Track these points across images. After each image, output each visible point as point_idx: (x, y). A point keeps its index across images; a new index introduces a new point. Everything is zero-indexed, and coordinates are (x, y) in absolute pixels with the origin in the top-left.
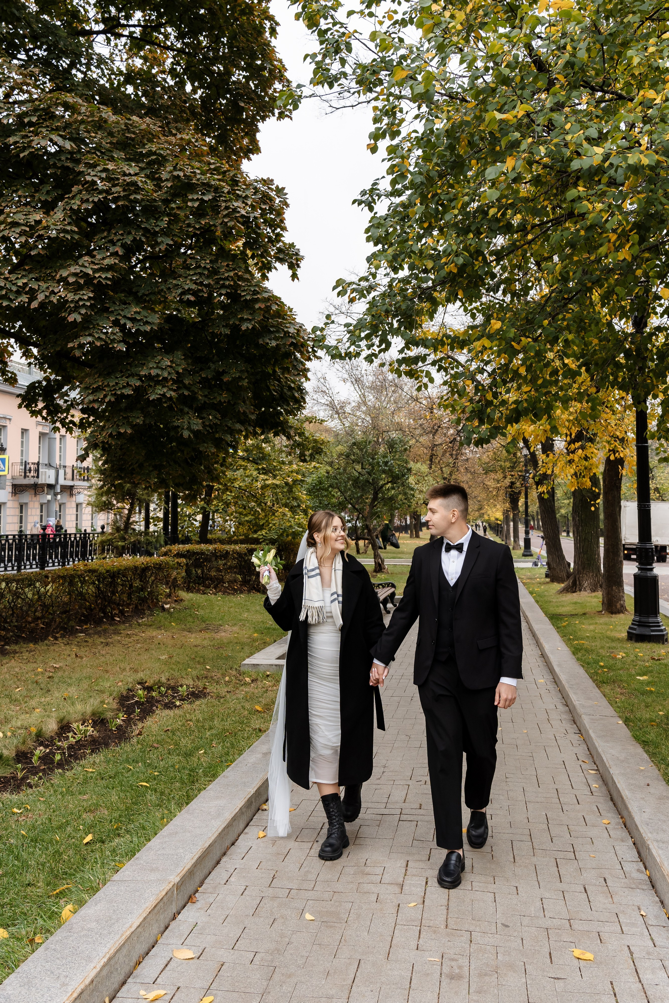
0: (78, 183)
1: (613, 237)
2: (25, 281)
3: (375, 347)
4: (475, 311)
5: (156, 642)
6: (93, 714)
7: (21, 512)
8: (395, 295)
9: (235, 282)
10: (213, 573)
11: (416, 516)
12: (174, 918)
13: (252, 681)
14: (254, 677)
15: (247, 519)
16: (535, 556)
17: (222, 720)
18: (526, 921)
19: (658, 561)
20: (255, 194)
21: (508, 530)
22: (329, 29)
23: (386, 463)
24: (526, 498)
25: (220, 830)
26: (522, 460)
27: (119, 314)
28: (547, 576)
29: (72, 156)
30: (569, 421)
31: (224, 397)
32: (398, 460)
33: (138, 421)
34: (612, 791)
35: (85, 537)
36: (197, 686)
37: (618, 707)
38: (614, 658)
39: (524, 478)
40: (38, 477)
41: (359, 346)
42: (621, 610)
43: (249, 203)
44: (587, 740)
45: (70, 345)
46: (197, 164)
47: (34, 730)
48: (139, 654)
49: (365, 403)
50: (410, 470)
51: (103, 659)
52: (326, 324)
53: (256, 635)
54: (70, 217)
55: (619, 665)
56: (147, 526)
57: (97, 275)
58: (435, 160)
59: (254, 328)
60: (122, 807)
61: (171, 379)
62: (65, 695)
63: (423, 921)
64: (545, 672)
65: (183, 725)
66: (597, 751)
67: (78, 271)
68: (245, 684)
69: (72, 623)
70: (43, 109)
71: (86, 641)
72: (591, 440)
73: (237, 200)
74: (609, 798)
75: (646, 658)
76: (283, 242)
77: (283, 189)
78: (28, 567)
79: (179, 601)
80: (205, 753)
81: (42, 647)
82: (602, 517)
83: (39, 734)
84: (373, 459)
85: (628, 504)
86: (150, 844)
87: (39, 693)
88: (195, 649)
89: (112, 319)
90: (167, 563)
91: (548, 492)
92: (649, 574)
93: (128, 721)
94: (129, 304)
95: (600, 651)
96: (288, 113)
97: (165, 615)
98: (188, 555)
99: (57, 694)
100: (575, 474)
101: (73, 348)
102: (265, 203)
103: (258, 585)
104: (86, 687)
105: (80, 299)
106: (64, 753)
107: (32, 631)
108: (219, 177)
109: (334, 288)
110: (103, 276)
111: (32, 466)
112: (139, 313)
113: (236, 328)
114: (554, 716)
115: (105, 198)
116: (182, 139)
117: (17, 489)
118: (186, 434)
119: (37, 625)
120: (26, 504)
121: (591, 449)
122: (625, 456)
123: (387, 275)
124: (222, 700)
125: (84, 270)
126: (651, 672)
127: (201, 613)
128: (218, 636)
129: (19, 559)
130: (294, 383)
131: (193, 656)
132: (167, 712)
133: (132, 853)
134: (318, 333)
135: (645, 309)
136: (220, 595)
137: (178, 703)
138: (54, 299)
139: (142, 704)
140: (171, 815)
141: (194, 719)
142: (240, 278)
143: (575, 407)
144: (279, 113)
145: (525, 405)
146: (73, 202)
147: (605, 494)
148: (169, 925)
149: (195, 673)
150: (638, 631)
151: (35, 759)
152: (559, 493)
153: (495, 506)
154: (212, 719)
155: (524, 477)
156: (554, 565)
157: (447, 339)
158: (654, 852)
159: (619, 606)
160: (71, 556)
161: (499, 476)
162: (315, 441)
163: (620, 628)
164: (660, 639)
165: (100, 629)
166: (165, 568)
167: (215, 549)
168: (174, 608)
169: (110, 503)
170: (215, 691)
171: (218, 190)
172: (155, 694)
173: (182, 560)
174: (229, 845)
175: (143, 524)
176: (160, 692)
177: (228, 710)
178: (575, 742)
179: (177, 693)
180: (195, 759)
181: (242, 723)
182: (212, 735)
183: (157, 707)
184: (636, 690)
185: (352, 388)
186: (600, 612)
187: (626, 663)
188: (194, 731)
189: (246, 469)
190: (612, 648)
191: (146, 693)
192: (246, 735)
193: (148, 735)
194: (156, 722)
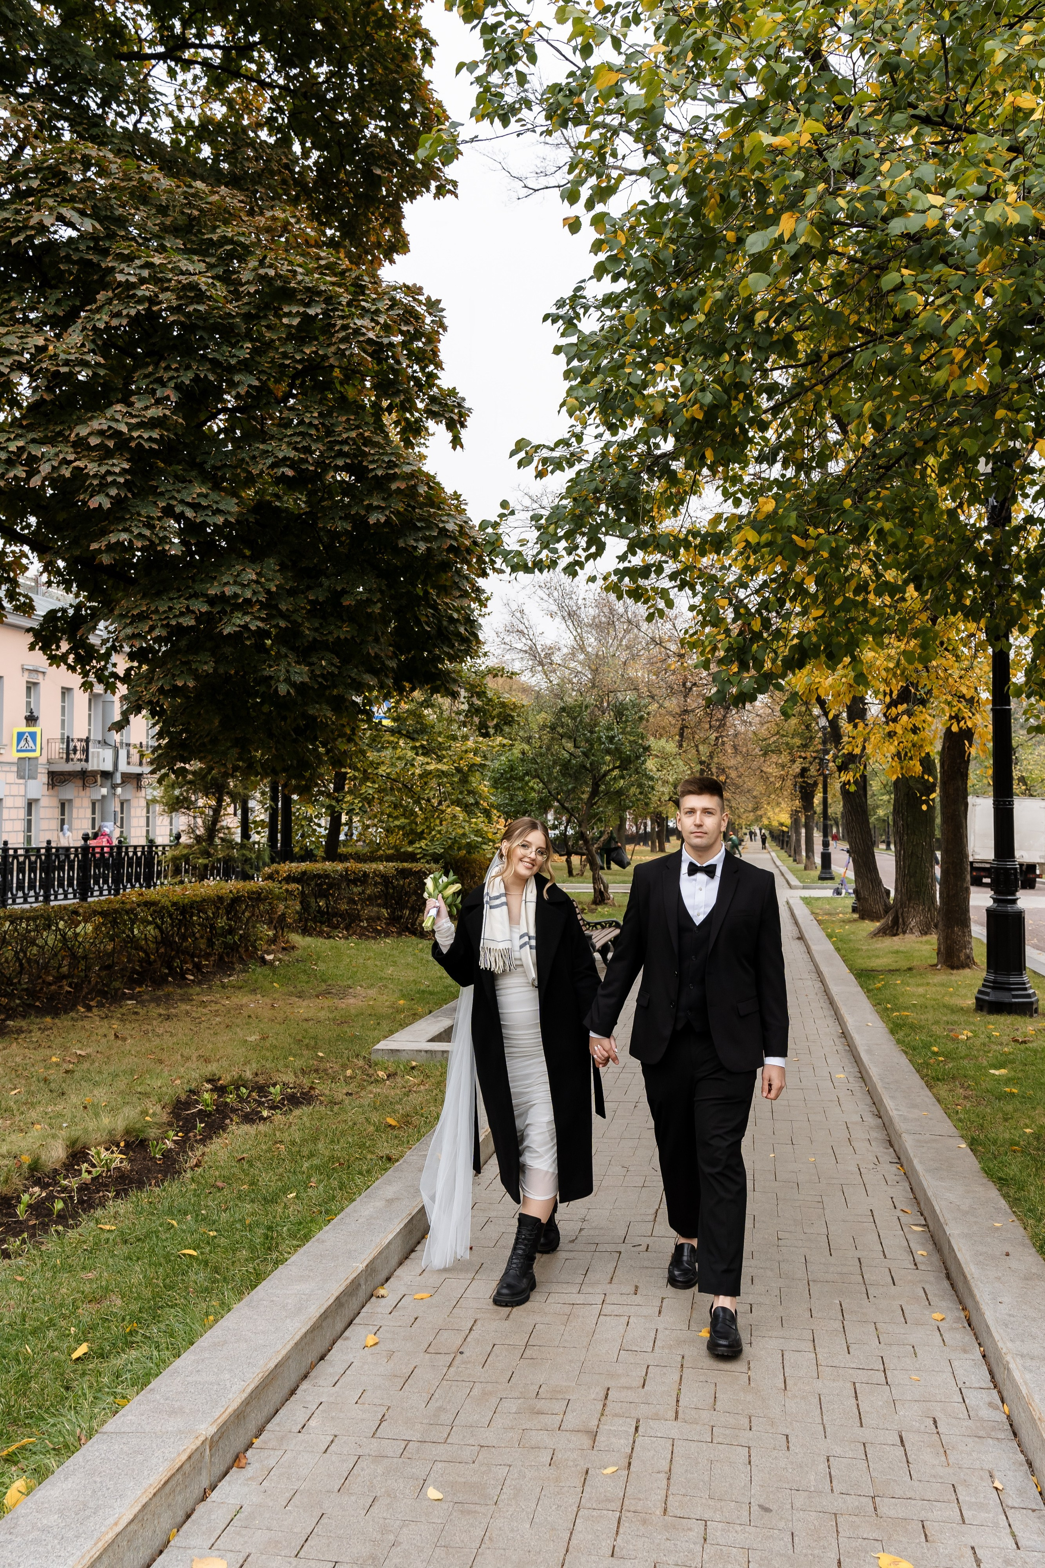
0: (105, 287)
1: (959, 354)
2: (21, 443)
3: (580, 551)
4: (739, 495)
5: (245, 1014)
6: (128, 1132)
7: (63, 813)
8: (610, 466)
9: (359, 447)
10: (344, 907)
11: (660, 820)
12: (204, 1498)
13: (388, 1076)
14: (392, 1069)
15: (397, 823)
16: (838, 880)
17: (332, 1141)
18: (800, 1500)
19: (1024, 887)
20: (391, 308)
21: (798, 841)
22: (500, 24)
23: (611, 739)
24: (825, 792)
25: (297, 1337)
26: (820, 734)
27: (173, 498)
28: (854, 910)
29: (96, 244)
30: (887, 670)
31: (345, 631)
32: (630, 734)
33: (206, 668)
34: (949, 1263)
35: (150, 852)
36: (301, 1086)
37: (960, 1120)
38: (955, 1039)
39: (822, 763)
40: (87, 760)
41: (555, 551)
42: (967, 963)
43: (382, 321)
44: (909, 1174)
45: (94, 546)
46: (300, 259)
47: (26, 1159)
48: (216, 1034)
49: (582, 648)
50: (647, 749)
51: (157, 1041)
52: (502, 516)
53: (402, 1002)
54: (93, 341)
55: (963, 1051)
56: (246, 835)
57: (135, 434)
58: (667, 233)
59: (388, 521)
60: (147, 1293)
61: (258, 601)
62: (87, 1100)
63: (626, 1502)
64: (847, 1061)
65: (269, 1150)
66: (925, 1194)
67: (105, 427)
68: (376, 1081)
69: (117, 984)
70: (50, 167)
71: (136, 1013)
72: (923, 702)
73: (362, 316)
74: (943, 1275)
75: (1005, 1039)
76: (438, 387)
77: (438, 301)
78: (61, 897)
79: (289, 948)
80: (297, 1197)
81: (64, 1022)
82: (938, 821)
83: (35, 1166)
84: (592, 732)
85: (979, 800)
86: (178, 1363)
87: (47, 1095)
88: (305, 1025)
89: (161, 504)
90: (271, 892)
91: (856, 782)
92: (1010, 908)
93: (183, 1145)
94: (190, 482)
95: (934, 1028)
96: (450, 187)
97: (266, 970)
98: (301, 878)
99: (74, 1099)
100: (898, 754)
101: (99, 551)
102: (407, 323)
103: (413, 924)
104: (123, 1087)
105: (109, 473)
106: (71, 1198)
107: (52, 997)
108: (334, 279)
109: (512, 454)
110: (146, 436)
111: (78, 744)
112: (206, 496)
113: (360, 523)
114: (859, 1133)
115: (148, 310)
116: (274, 219)
117: (56, 779)
118: (283, 689)
119: (61, 987)
120: (70, 801)
121: (923, 715)
122: (975, 725)
123: (599, 436)
124: (336, 1108)
125: (114, 425)
126: (1013, 1062)
127: (322, 966)
128: (341, 1004)
129: (46, 885)
130: (457, 611)
131: (299, 1037)
132: (246, 1128)
133: (142, 1381)
134: (490, 530)
135: (1009, 489)
136: (353, 942)
137: (265, 1113)
138: (67, 472)
139: (210, 1115)
140: (226, 1307)
141: (287, 1139)
142: (367, 442)
143: (896, 646)
144: (438, 188)
145: (814, 639)
146: (98, 316)
147: (944, 784)
148: (193, 1510)
149: (299, 1063)
150: (993, 996)
151: (20, 1210)
152: (875, 785)
153: (778, 804)
154: (315, 1140)
155: (822, 760)
156: (865, 893)
157: (694, 538)
158: (1017, 1375)
159: (962, 957)
160: (129, 880)
161: (784, 758)
162: (503, 705)
163: (964, 991)
164: (1027, 1009)
165: (160, 993)
166: (266, 898)
167: (347, 870)
168: (280, 960)
169: (187, 799)
170: (327, 1092)
171: (331, 300)
172: (230, 1098)
173: (293, 886)
174: (315, 1360)
175: (239, 830)
176: (238, 1095)
177: (343, 1124)
178: (891, 1178)
179: (266, 1097)
180: (279, 1208)
181: (363, 1147)
182: (311, 1167)
183: (232, 1120)
184: (988, 1092)
185: (564, 627)
186: (934, 966)
187: (972, 1048)
188: (284, 1160)
189: (395, 748)
190: (954, 1023)
191: (216, 1097)
192: (366, 1168)
193: (210, 1166)
194: (227, 1145)
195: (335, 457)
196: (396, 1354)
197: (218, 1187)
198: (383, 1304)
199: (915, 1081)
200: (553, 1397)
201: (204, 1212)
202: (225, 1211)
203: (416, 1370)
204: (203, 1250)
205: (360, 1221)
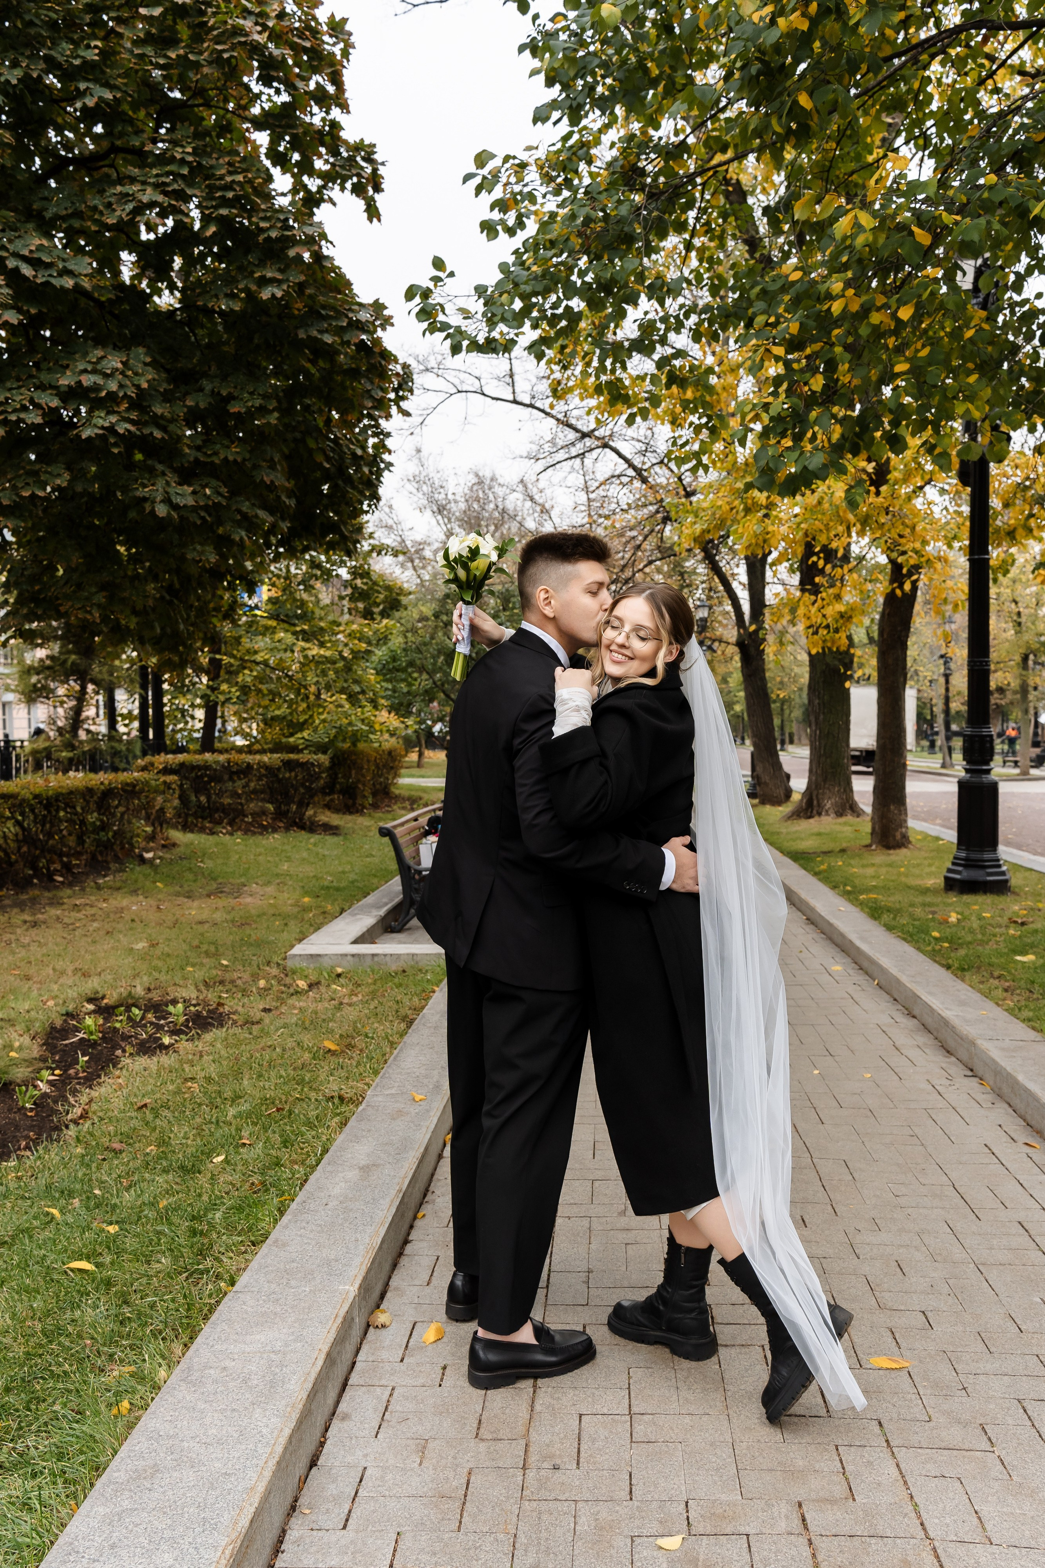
5: (127, 918)
10: (227, 801)
13: (311, 986)
14: (313, 978)
17: (260, 1076)
31: (234, 449)
33: (57, 483)
35: (7, 747)
36: (206, 1003)
37: (1029, 1020)
38: (946, 923)
42: (903, 842)
44: (1006, 1093)
48: (94, 942)
51: (23, 953)
53: (306, 900)
55: (965, 935)
56: (111, 726)
59: (286, 298)
61: (126, 397)
65: (178, 1092)
68: (297, 992)
75: (1001, 921)
76: (342, 138)
79: (169, 846)
80: (226, 1161)
88: (200, 929)
90: (147, 784)
92: (985, 778)
93: (61, 1086)
94: (25, 230)
95: (912, 910)
97: (146, 869)
98: (181, 769)
103: (301, 819)
112: (48, 249)
113: (250, 300)
118: (162, 510)
124: (255, 1029)
126: (1032, 946)
127: (208, 864)
128: (240, 903)
131: (196, 943)
132: (143, 1061)
136: (238, 840)
137: (166, 1040)
139: (94, 1045)
141: (200, 1075)
149: (200, 975)
150: (964, 874)
154: (238, 1075)
156: (765, 779)
159: (898, 836)
162: (387, 590)
165: (24, 897)
166: (142, 791)
167: (228, 761)
168: (160, 858)
169: (45, 688)
170: (240, 1009)
172: (120, 1023)
173: (172, 779)
174: (304, 1472)
175: (105, 722)
176: (130, 1019)
177: (268, 1051)
178: (980, 1097)
179: (165, 1018)
180: (203, 1180)
181: (301, 1082)
182: (239, 1115)
183: (124, 1051)
184: (1033, 982)
185: (434, 522)
186: (868, 846)
187: (971, 931)
188: (200, 1105)
189: (274, 633)
190: (930, 905)
191: (101, 1021)
192: (313, 1114)
193: (102, 1119)
194: (121, 1087)
196: (431, 1445)
197: (114, 1150)
198: (387, 1343)
199: (937, 972)
200: (718, 1531)
201: (97, 1192)
202: (128, 1189)
203: (473, 1478)
204: (100, 1260)
205: (331, 1204)
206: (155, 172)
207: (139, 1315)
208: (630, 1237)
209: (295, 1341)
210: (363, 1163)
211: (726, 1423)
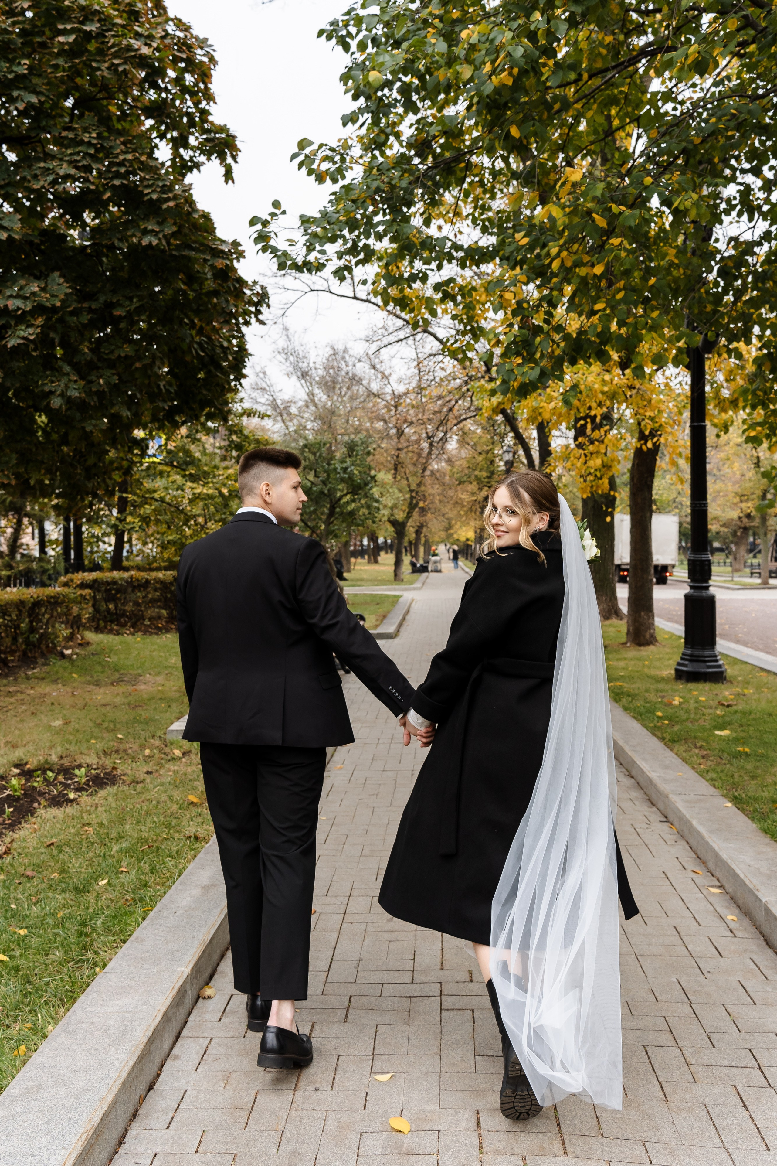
5: (49, 702)
10: (130, 608)
13: (184, 754)
14: (186, 748)
17: (139, 822)
23: (345, 470)
30: (603, 393)
32: (358, 465)
34: (761, 928)
36: (104, 767)
37: (713, 780)
38: (670, 705)
42: (654, 641)
44: (683, 832)
48: (22, 721)
49: (313, 402)
50: (373, 478)
55: (682, 715)
56: (42, 550)
65: (78, 834)
68: (173, 759)
74: (763, 942)
75: (712, 703)
76: (211, 123)
77: (207, 39)
79: (84, 644)
80: (109, 884)
84: (329, 464)
88: (103, 710)
90: (66, 597)
92: (704, 593)
95: (646, 695)
97: (65, 663)
98: (93, 585)
124: (139, 787)
126: (730, 723)
127: (112, 659)
128: (134, 690)
131: (99, 721)
132: (54, 811)
136: (139, 637)
137: (72, 796)
139: (18, 799)
141: (95, 821)
149: (100, 745)
150: (689, 668)
154: (122, 821)
159: (647, 636)
163: (659, 664)
164: (718, 678)
166: (63, 602)
167: (131, 577)
168: (77, 654)
170: (129, 772)
171: (105, 20)
172: (37, 783)
173: (87, 592)
174: (143, 1092)
175: (37, 547)
176: (45, 779)
177: (147, 803)
178: (667, 837)
179: (72, 779)
180: (91, 897)
181: (169, 826)
182: (120, 851)
183: (40, 804)
184: (723, 751)
185: (298, 385)
186: (624, 644)
187: (688, 711)
188: (93, 843)
189: (168, 476)
190: (662, 691)
191: (23, 782)
192: (174, 849)
193: (20, 854)
194: (35, 830)
195: (112, 179)
196: (233, 1075)
197: (28, 876)
198: (211, 1009)
199: (655, 743)
200: (420, 1128)
201: (13, 906)
202: (35, 904)
203: (259, 1096)
204: (12, 953)
205: (178, 913)
206: (69, 151)
207: (37, 989)
208: (392, 937)
209: (143, 1004)
210: (205, 883)
211: (438, 1061)
